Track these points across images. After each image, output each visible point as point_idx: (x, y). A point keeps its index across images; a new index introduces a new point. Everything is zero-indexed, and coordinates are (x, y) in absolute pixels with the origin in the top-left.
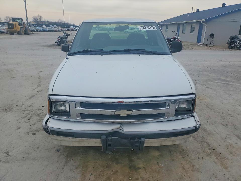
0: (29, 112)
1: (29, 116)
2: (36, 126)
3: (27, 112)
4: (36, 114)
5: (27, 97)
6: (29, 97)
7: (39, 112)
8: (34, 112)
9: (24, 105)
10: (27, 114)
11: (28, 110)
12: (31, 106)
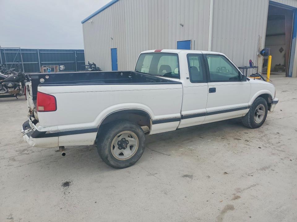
0: (277, 148)
1: (279, 145)
2: (275, 137)
3: (280, 149)
4: (271, 144)
5: (274, 170)
6: (270, 169)
7: (268, 145)
8: (272, 147)
9: (282, 158)
10: (280, 148)
11: (278, 150)
12: (273, 154)
